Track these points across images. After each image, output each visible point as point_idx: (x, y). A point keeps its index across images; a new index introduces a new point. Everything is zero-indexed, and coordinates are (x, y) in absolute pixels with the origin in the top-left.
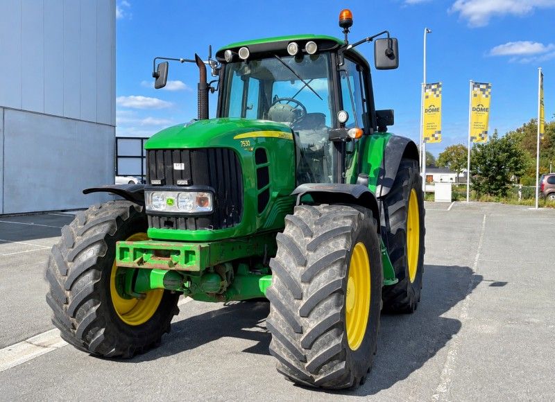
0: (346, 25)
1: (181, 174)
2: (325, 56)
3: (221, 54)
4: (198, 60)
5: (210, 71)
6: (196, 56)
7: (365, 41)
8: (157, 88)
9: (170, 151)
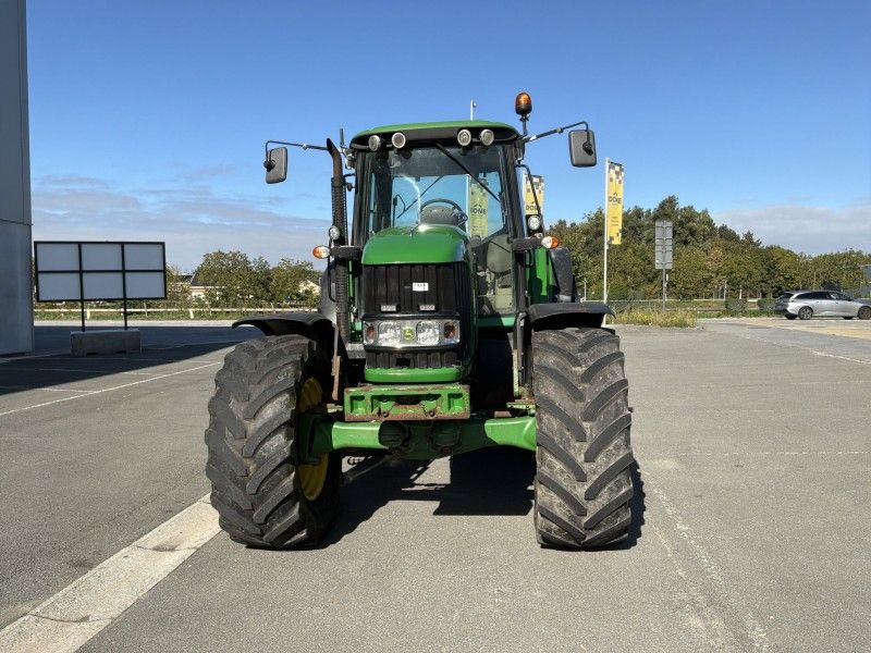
0: (524, 111)
1: (423, 297)
2: (500, 148)
3: (362, 140)
4: (330, 147)
5: (345, 161)
6: (329, 142)
7: (555, 131)
8: (269, 182)
9: (408, 267)
